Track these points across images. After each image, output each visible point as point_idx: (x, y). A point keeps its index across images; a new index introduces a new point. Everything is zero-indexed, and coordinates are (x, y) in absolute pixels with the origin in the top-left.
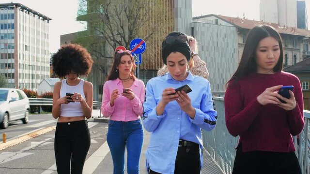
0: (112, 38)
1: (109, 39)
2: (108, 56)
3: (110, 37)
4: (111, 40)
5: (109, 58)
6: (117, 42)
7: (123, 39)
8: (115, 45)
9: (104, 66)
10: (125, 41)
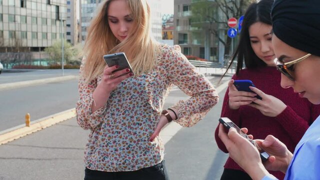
0: (225, 5)
1: (222, 6)
2: (220, 21)
3: (223, 4)
4: (224, 6)
5: (222, 23)
6: (229, 8)
7: (234, 6)
8: (227, 12)
9: (216, 30)
10: (236, 7)
